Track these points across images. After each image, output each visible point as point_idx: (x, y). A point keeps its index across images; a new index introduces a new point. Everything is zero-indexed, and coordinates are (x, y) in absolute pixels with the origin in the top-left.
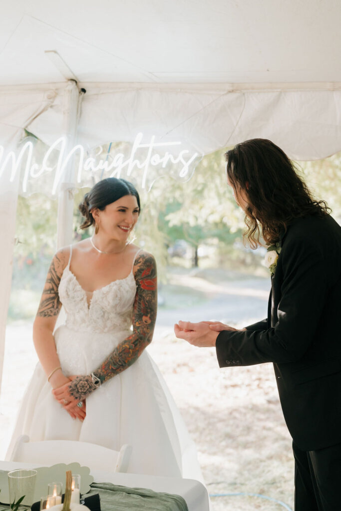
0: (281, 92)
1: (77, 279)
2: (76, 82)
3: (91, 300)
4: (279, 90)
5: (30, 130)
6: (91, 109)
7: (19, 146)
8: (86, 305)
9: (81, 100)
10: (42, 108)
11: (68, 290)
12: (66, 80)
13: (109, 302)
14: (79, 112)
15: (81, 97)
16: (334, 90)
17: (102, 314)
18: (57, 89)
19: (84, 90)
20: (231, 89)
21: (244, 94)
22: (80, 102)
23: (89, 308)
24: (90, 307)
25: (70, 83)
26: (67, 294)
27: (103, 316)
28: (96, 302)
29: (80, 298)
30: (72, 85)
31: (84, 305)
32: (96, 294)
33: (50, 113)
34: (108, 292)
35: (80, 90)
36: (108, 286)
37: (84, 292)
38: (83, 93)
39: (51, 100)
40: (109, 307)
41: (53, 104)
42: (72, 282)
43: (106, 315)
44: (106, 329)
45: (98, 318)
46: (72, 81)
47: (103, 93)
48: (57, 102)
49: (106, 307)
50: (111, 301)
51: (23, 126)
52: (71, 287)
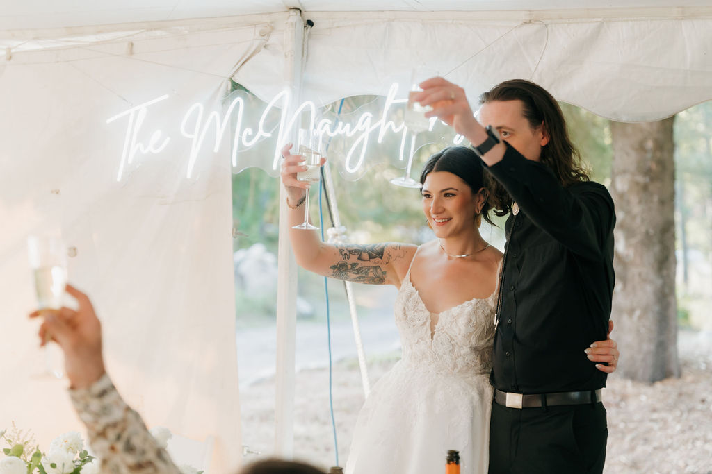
0: (602, 23)
1: (419, 294)
2: (301, 11)
3: (436, 326)
4: (601, 19)
5: (238, 80)
6: (321, 50)
7: (225, 102)
8: (429, 333)
9: (306, 36)
10: (254, 48)
11: (406, 308)
12: (287, 10)
13: (460, 330)
14: (304, 53)
15: (307, 32)
16: (683, 18)
17: (451, 348)
18: (272, 22)
19: (310, 23)
20: (528, 18)
21: (546, 26)
22: (306, 40)
23: (432, 337)
24: (434, 336)
25: (292, 12)
26: (405, 314)
27: (452, 351)
28: (443, 329)
29: (422, 322)
30: (295, 16)
31: (426, 332)
32: (444, 318)
33: (263, 56)
34: (459, 315)
35: (306, 22)
36: (460, 306)
37: (427, 313)
38: (309, 27)
39: (265, 38)
40: (460, 337)
41: (267, 43)
42: (413, 297)
43: (456, 350)
44: (456, 370)
45: (445, 354)
46: (296, 10)
47: (338, 27)
48: (273, 39)
49: (456, 336)
50: (463, 328)
51: (229, 75)
52: (411, 305)
